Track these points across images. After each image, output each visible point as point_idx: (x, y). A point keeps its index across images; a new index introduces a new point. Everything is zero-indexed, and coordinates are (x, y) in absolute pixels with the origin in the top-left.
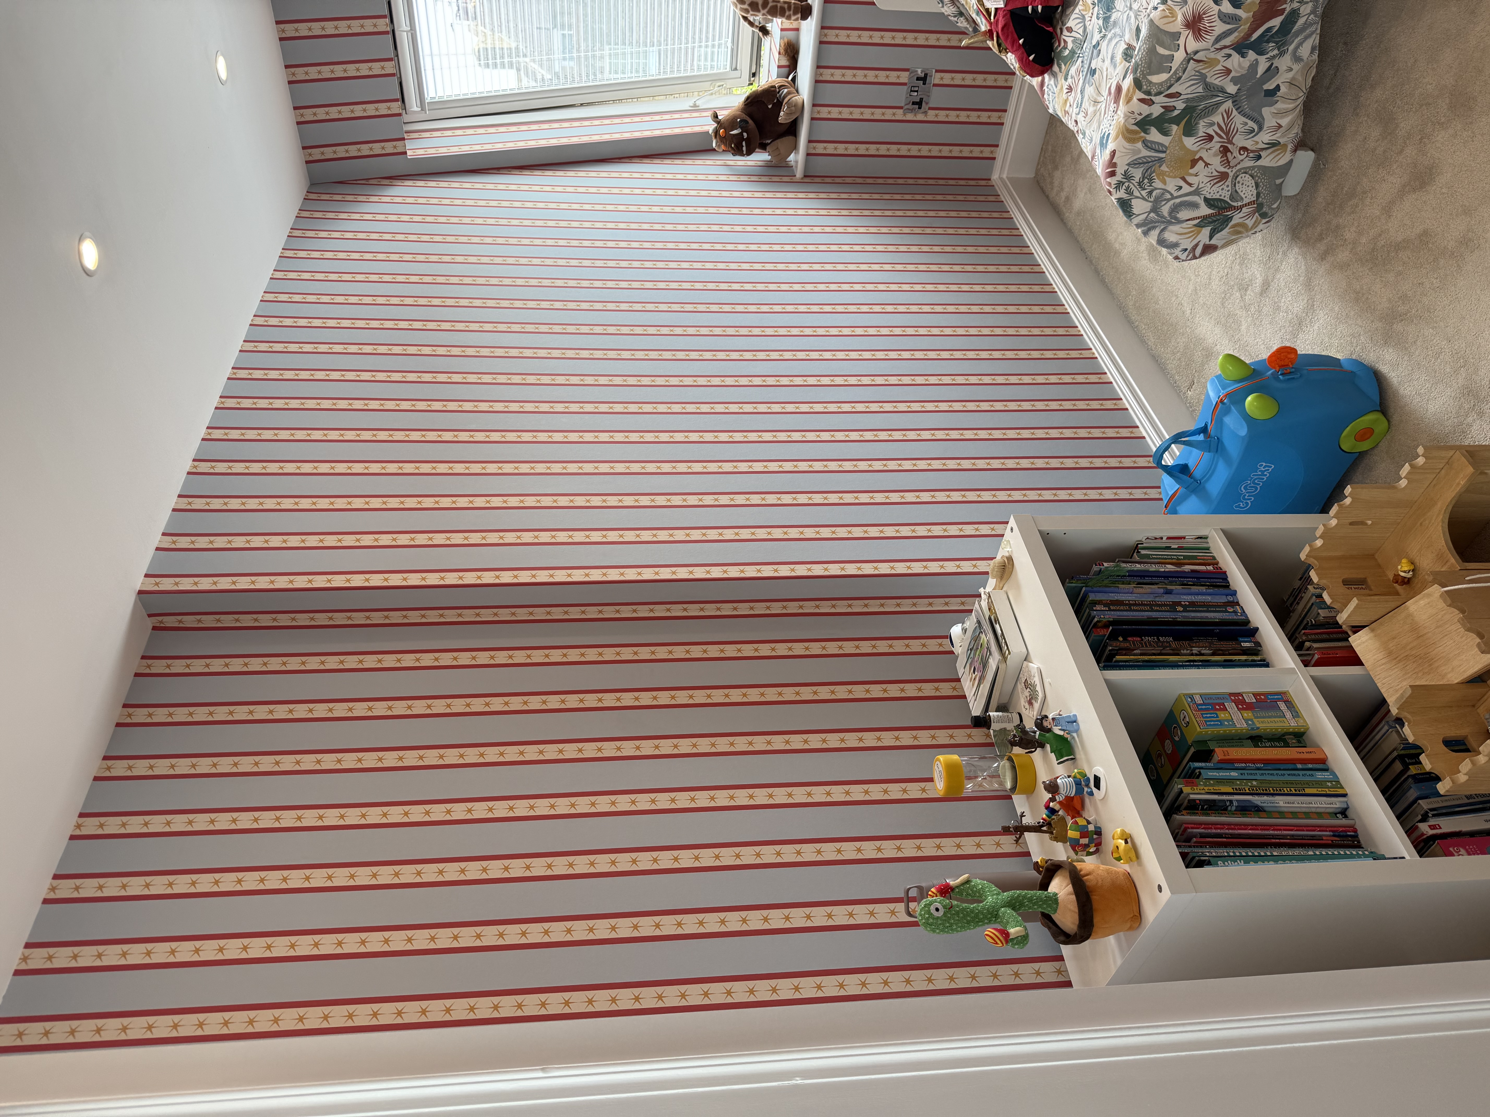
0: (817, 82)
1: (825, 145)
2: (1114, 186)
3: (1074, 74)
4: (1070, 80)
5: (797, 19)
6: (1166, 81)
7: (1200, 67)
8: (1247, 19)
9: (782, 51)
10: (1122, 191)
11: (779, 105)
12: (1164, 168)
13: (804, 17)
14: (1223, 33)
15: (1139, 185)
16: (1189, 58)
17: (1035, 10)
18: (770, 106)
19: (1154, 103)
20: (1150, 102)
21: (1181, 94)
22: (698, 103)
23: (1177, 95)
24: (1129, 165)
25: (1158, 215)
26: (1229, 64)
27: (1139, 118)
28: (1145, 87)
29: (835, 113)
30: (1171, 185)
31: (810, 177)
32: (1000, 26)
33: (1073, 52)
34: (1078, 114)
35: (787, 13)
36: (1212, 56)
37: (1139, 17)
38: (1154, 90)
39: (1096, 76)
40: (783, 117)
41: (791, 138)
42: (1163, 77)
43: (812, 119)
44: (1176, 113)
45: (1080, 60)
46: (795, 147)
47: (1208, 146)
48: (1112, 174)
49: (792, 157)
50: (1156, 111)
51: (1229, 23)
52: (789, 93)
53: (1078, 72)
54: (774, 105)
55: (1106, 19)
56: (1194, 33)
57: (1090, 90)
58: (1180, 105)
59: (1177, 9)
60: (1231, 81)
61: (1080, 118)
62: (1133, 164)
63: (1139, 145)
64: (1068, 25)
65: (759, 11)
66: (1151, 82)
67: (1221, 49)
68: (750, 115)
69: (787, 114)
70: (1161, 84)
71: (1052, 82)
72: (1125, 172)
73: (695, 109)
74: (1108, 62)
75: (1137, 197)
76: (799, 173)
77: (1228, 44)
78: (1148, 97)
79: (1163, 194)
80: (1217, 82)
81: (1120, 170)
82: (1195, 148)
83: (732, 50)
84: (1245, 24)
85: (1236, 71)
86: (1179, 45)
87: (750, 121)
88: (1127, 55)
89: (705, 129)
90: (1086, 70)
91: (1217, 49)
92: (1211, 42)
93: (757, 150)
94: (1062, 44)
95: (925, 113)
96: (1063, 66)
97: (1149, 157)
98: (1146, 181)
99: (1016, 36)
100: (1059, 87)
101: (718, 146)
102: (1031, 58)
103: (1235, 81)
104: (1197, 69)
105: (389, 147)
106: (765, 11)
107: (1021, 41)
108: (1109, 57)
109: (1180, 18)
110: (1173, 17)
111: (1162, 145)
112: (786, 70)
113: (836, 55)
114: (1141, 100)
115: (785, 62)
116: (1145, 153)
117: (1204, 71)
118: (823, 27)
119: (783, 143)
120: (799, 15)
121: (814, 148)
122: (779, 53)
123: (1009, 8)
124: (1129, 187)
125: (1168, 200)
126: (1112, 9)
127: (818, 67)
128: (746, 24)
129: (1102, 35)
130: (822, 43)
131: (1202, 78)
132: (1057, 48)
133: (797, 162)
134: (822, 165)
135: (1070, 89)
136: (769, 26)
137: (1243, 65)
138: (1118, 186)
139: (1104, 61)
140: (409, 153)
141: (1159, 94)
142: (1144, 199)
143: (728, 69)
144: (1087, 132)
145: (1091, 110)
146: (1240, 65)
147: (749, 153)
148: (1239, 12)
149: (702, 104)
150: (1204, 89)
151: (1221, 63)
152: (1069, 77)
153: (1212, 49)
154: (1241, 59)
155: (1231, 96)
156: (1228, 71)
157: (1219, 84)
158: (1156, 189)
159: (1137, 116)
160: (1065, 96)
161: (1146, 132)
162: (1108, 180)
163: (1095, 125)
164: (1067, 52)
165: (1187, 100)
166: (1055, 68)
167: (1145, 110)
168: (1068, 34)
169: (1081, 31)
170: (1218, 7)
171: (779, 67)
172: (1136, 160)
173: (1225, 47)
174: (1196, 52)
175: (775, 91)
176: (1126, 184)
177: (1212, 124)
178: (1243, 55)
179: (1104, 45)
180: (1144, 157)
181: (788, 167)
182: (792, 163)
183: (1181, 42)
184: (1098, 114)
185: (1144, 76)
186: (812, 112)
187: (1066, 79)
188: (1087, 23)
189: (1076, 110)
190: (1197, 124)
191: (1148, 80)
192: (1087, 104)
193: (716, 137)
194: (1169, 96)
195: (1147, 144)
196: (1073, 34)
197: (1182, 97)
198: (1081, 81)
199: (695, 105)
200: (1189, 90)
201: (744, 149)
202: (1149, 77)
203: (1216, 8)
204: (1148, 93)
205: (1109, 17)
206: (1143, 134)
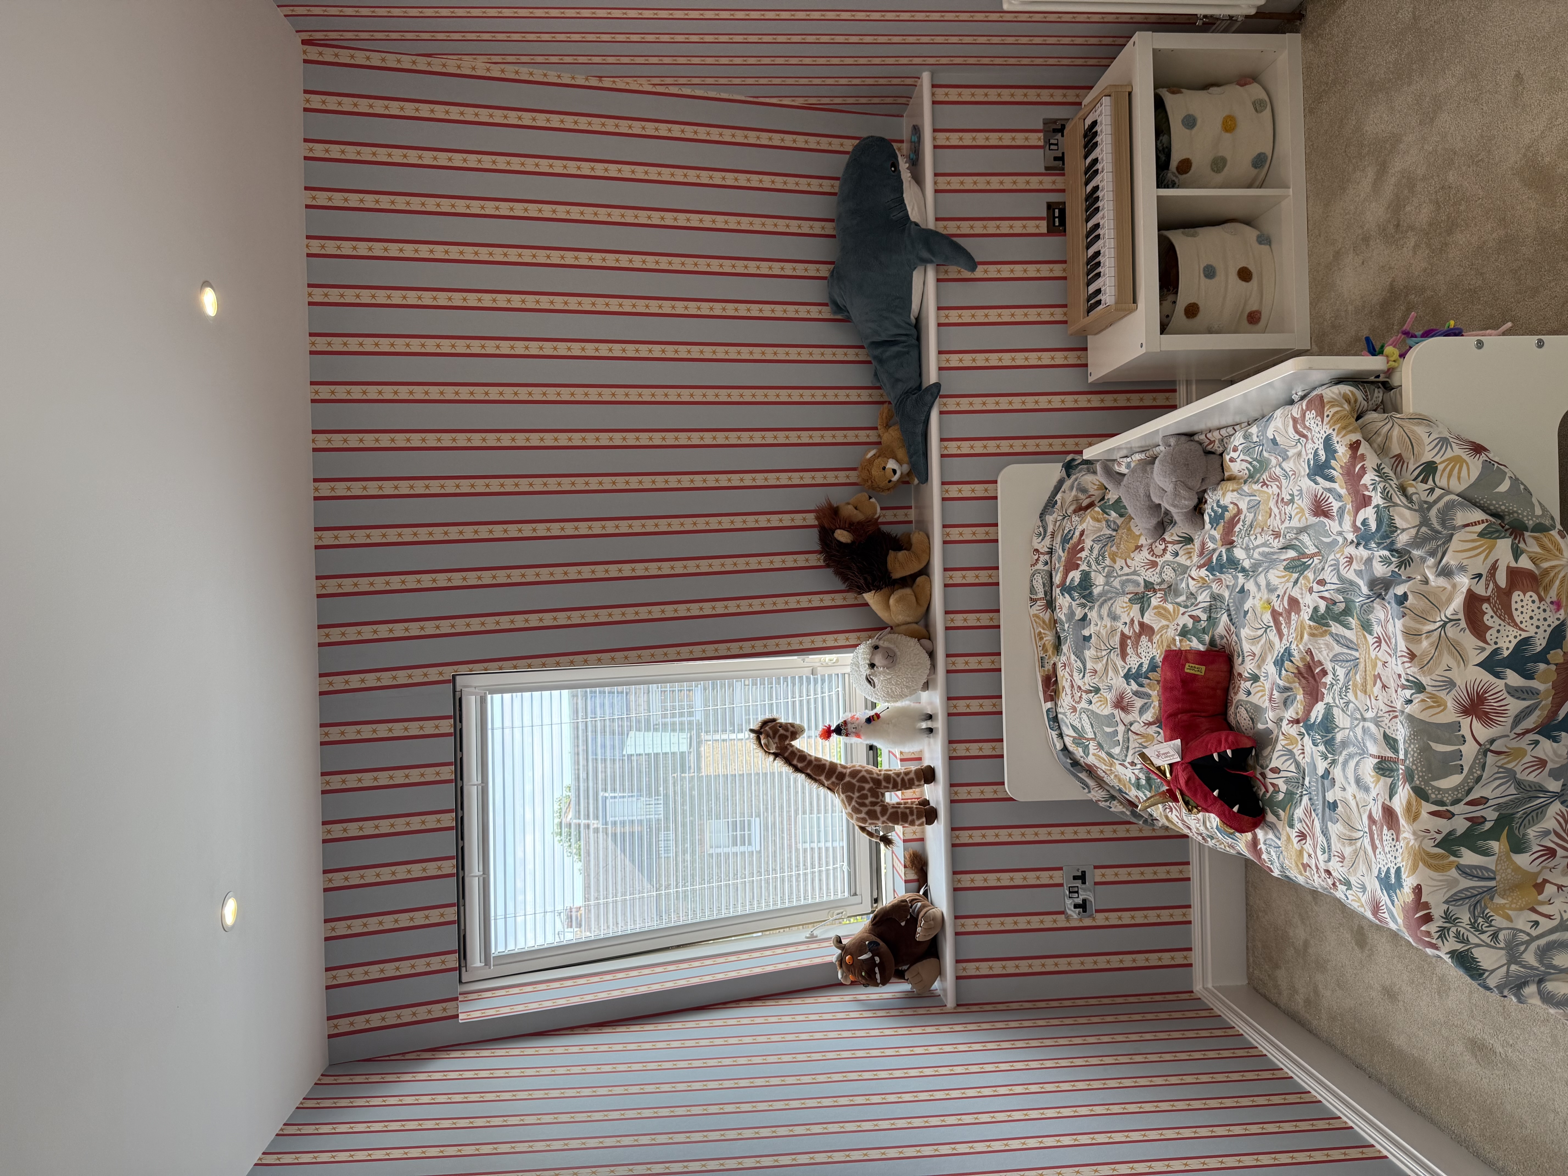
0: (956, 890)
1: (977, 964)
2: (1436, 935)
3: (1302, 816)
4: (1298, 826)
5: (921, 824)
6: (1462, 784)
7: (1502, 760)
8: (1547, 691)
9: (908, 863)
10: (1452, 939)
11: (913, 921)
12: (1499, 900)
13: (930, 822)
14: (1522, 712)
15: (1473, 927)
16: (1485, 750)
17: (1222, 755)
18: (903, 924)
19: (1453, 815)
20: (1449, 815)
21: (1488, 800)
22: (815, 933)
23: (1482, 801)
24: (1446, 902)
25: (1524, 967)
26: (1539, 752)
27: (1439, 837)
28: (1433, 796)
29: (983, 924)
30: (1522, 921)
31: (964, 1006)
32: (1182, 782)
33: (1290, 794)
34: (1329, 860)
35: (910, 818)
36: (1514, 744)
37: (1383, 724)
38: (1448, 799)
39: (1340, 809)
40: (921, 934)
41: (933, 960)
42: (1454, 781)
43: (957, 934)
44: (1488, 825)
45: (1305, 799)
46: (939, 972)
47: (1552, 865)
48: (1427, 919)
49: (936, 985)
50: (1460, 825)
51: (1524, 699)
52: (923, 906)
53: (1308, 813)
54: (907, 921)
55: (1329, 743)
56: (1479, 718)
57: (1335, 829)
58: (1491, 815)
59: (1442, 694)
60: (1550, 775)
61: (1334, 865)
62: (1454, 900)
63: (1454, 872)
64: (1272, 765)
65: (878, 819)
66: (1439, 789)
67: (1524, 734)
68: (879, 936)
69: (926, 930)
70: (1455, 789)
71: (1271, 835)
72: (1445, 913)
73: (813, 939)
74: (1352, 789)
75: (1478, 945)
76: (950, 1002)
77: (1531, 726)
78: (1444, 808)
79: (1514, 935)
80: (1531, 778)
81: (1437, 911)
82: (1534, 868)
83: (849, 873)
84: (1546, 699)
85: (1552, 761)
86: (1463, 736)
87: (881, 943)
88: (1384, 767)
89: (828, 959)
90: (1320, 807)
91: (1519, 735)
92: (1509, 725)
93: (893, 980)
94: (1271, 789)
95: (1091, 916)
96: (1281, 812)
97: (1473, 888)
98: (1480, 920)
99: (1207, 788)
100: (1284, 838)
101: (845, 977)
102: (1236, 809)
103: (1555, 774)
104: (1499, 764)
105: (437, 1011)
106: (885, 818)
107: (1216, 793)
108: (1352, 780)
109: (1450, 704)
110: (1439, 706)
111: (1487, 869)
112: (915, 885)
113: (973, 858)
114: (1433, 813)
115: (912, 876)
116: (1466, 883)
117: (1510, 766)
118: (954, 829)
119: (924, 967)
120: (924, 819)
121: (964, 969)
122: (905, 867)
123: (1188, 759)
124: (1458, 933)
125: (1528, 943)
126: (1334, 729)
127: (955, 873)
128: (864, 836)
129: (1329, 761)
130: (954, 847)
131: (1511, 775)
132: (1264, 795)
133: (945, 990)
134: (978, 990)
135: (1302, 836)
136: (892, 836)
137: (1559, 752)
138: (1443, 933)
139: (1344, 789)
140: (461, 1016)
141: (1456, 802)
142: (1488, 946)
143: (846, 894)
144: (1353, 880)
145: (1348, 851)
146: (1555, 752)
147: (885, 982)
148: (1534, 684)
149: (820, 933)
150: (1516, 788)
151: (1529, 753)
152: (1296, 822)
153: (1513, 736)
154: (1555, 745)
155: (1557, 796)
156: (1542, 763)
157: (1535, 780)
158: (1501, 929)
159: (1436, 835)
160: (1297, 846)
161: (1455, 854)
162: (1423, 928)
163: (1362, 868)
164: (1281, 796)
165: (1498, 808)
166: (1270, 817)
167: (1445, 826)
168: (1276, 775)
169: (1293, 768)
170: (1503, 681)
171: (906, 881)
172: (1455, 894)
173: (1528, 731)
174: (1492, 741)
175: (906, 906)
176: (1454, 929)
177: (1546, 833)
178: (1555, 740)
179: (1337, 772)
180: (1466, 889)
181: (933, 995)
182: (939, 992)
183: (1465, 731)
184: (1362, 853)
185: (1427, 783)
186: (955, 926)
187: (1291, 826)
188: (1299, 758)
189: (1322, 858)
190: (1524, 835)
191: (1433, 787)
192: (1339, 845)
193: (841, 966)
194: (1471, 803)
195: (1465, 871)
196: (1282, 774)
197: (1490, 803)
198: (1317, 823)
199: (812, 936)
200: (1498, 792)
201: (878, 976)
202: (1435, 783)
203: (1500, 684)
204: (1441, 803)
205: (1333, 738)
206: (1452, 858)
